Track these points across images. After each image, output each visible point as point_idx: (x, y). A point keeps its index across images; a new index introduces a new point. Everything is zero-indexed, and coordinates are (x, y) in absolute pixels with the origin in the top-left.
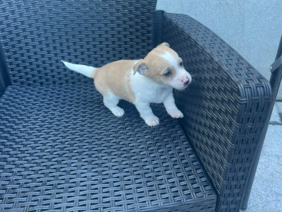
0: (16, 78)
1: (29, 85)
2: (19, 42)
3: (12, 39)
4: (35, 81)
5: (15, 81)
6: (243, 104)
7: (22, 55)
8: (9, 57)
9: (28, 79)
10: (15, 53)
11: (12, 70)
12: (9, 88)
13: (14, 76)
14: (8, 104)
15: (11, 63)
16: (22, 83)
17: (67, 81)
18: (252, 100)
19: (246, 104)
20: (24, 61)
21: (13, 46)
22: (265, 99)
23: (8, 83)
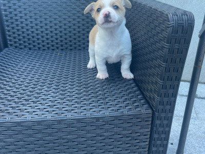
0: (12, 43)
1: (21, 49)
2: (16, 15)
3: (11, 13)
5: (11, 45)
6: (171, 27)
7: (17, 25)
8: (8, 26)
9: (20, 44)
10: (12, 23)
11: (10, 36)
12: (6, 49)
13: (10, 40)
15: (9, 31)
16: (16, 47)
17: (48, 48)
18: (178, 23)
19: (173, 26)
20: (18, 30)
21: (11, 18)
22: (189, 23)
23: (6, 46)
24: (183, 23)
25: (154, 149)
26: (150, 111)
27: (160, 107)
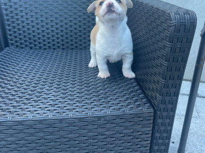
0: (13, 42)
1: (22, 48)
2: (17, 14)
3: (11, 12)
4: (26, 46)
5: (12, 44)
6: (173, 26)
7: (18, 25)
8: (9, 25)
9: (21, 44)
10: (13, 22)
11: (10, 35)
12: (7, 48)
13: (11, 40)
14: (4, 56)
15: (10, 30)
16: (17, 46)
17: (49, 47)
18: (180, 22)
19: (175, 25)
20: (19, 29)
21: (12, 17)
22: (191, 22)
23: (7, 45)
24: (185, 22)
25: (156, 148)
26: (152, 110)
27: (162, 106)
